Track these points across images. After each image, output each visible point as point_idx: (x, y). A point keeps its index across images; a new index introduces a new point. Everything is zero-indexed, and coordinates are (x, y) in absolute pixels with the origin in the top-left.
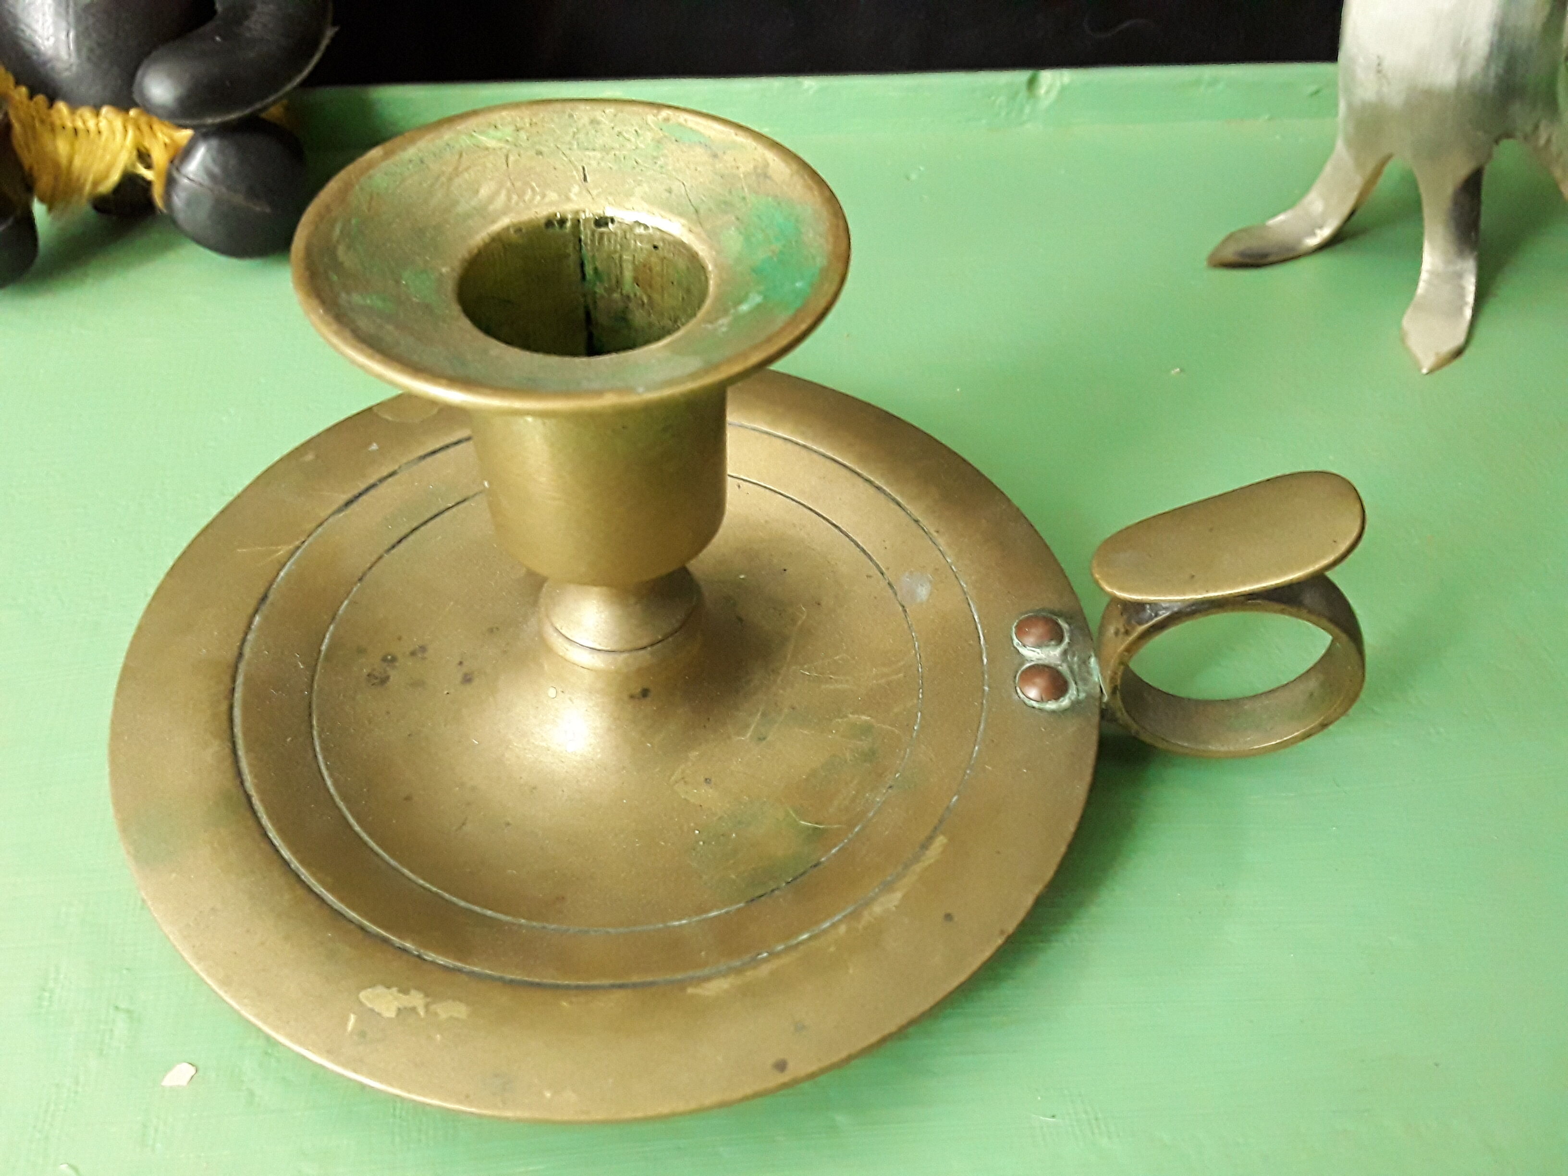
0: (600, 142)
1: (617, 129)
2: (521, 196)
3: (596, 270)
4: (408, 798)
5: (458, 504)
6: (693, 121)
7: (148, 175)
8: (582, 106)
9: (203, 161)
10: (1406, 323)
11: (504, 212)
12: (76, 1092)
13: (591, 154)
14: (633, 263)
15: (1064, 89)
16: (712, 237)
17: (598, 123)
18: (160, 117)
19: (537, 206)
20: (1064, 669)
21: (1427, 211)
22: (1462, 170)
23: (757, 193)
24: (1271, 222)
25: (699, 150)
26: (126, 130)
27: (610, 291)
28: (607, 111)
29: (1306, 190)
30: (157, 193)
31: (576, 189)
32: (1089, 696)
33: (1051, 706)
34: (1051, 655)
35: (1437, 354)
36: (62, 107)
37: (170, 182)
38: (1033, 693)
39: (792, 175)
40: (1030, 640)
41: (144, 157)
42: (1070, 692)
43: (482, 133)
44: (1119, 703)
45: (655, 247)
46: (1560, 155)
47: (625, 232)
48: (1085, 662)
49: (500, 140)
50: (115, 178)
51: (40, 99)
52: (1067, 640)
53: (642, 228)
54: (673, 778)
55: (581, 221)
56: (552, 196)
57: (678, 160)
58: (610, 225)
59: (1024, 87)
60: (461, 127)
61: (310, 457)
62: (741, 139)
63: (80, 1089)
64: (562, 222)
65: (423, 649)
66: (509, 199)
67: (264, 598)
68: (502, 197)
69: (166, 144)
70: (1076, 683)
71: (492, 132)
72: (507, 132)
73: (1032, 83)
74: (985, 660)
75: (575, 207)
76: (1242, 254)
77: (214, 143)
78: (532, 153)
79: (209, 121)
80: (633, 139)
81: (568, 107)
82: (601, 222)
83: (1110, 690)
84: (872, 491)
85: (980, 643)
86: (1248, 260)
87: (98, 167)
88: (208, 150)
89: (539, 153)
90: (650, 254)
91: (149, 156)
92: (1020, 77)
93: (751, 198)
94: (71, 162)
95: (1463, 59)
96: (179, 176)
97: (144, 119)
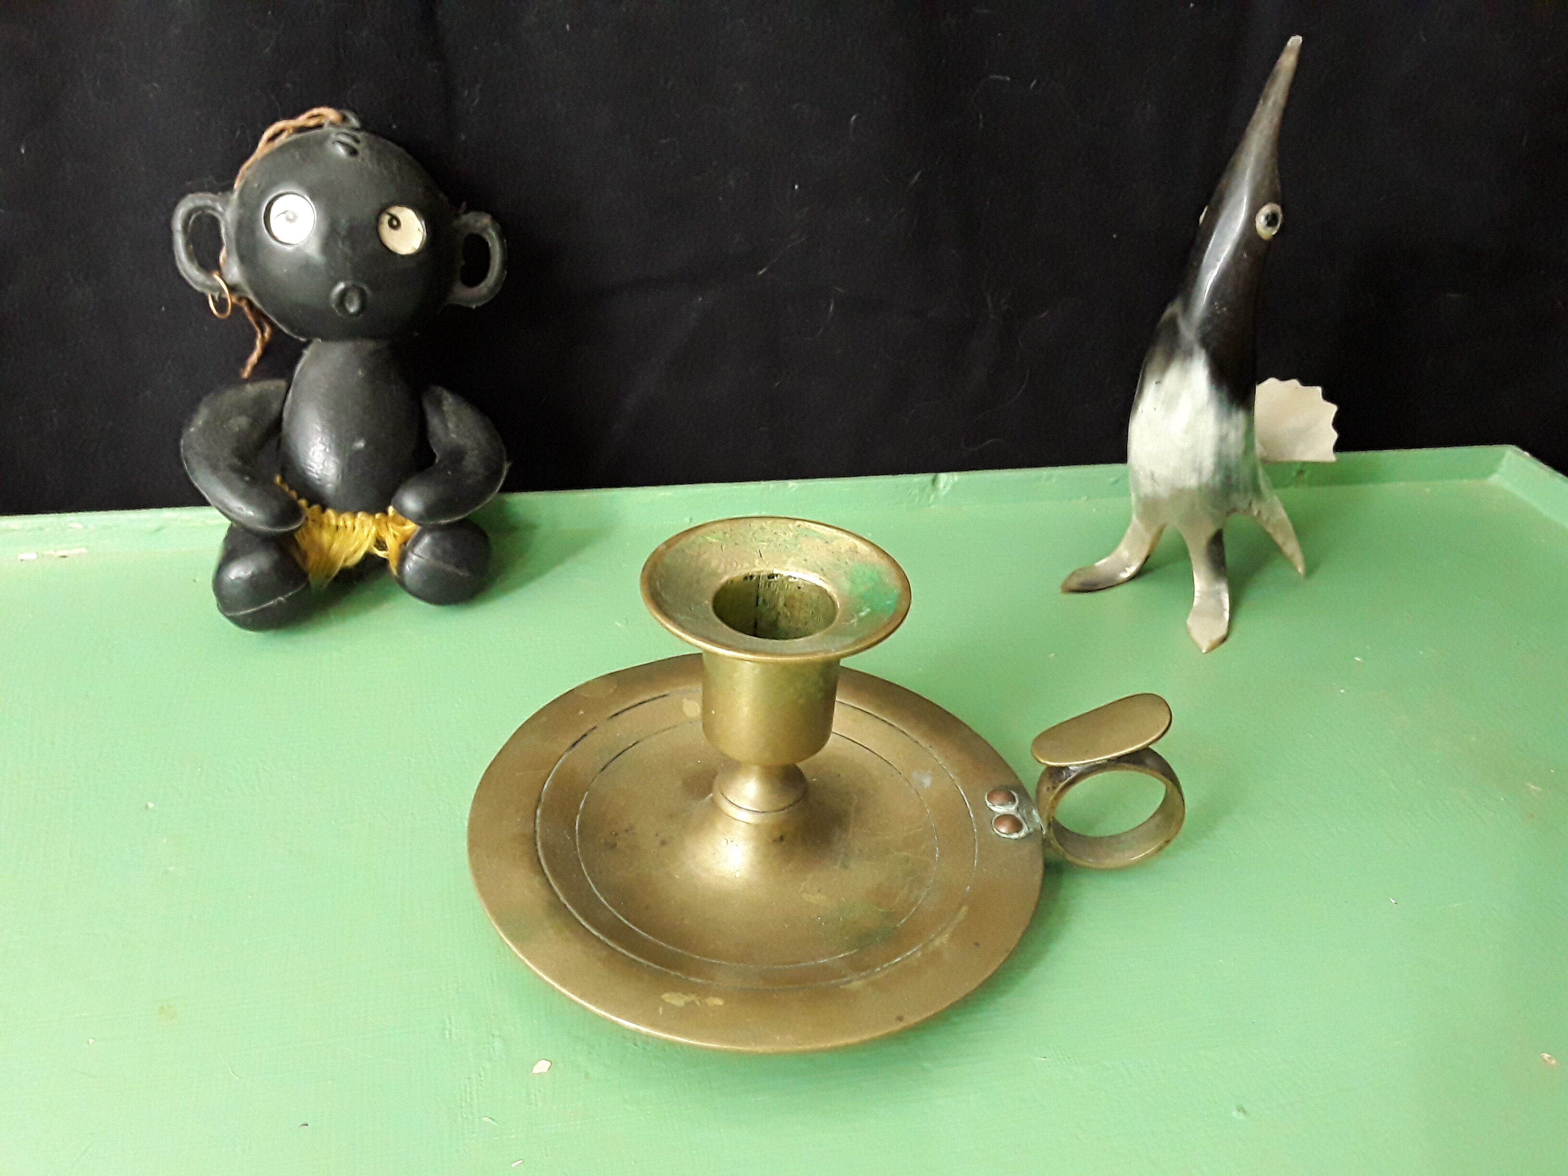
0: (766, 537)
1: (774, 531)
2: (731, 565)
3: (764, 600)
4: (647, 907)
5: (634, 745)
6: (813, 526)
7: (381, 554)
8: (755, 521)
9: (426, 546)
10: (1189, 622)
11: (725, 573)
12: (481, 1081)
13: (763, 543)
14: (785, 596)
15: (954, 485)
16: (833, 581)
17: (765, 528)
18: (411, 519)
19: (739, 570)
20: (1018, 816)
21: (1192, 556)
22: (1210, 531)
23: (853, 560)
24: (1097, 564)
25: (818, 540)
26: (371, 527)
27: (770, 610)
28: (768, 522)
29: (1117, 544)
31: (757, 561)
32: (1035, 830)
33: (1015, 836)
34: (1010, 809)
35: (1210, 641)
36: (330, 513)
37: (403, 558)
38: (1003, 830)
39: (871, 552)
40: (995, 802)
41: (380, 544)
42: (1024, 829)
43: (708, 535)
44: (1052, 835)
45: (799, 588)
46: (1268, 520)
47: (783, 581)
48: (1029, 813)
49: (717, 539)
50: (360, 554)
51: (316, 508)
52: (1017, 801)
53: (793, 579)
54: (800, 891)
55: (761, 577)
56: (746, 565)
57: (808, 545)
58: (775, 577)
59: (930, 484)
60: (699, 532)
61: (544, 719)
62: (840, 534)
63: (483, 1079)
64: (751, 577)
65: (632, 828)
66: (726, 567)
67: (539, 800)
68: (723, 566)
69: (398, 535)
70: (1026, 823)
71: (713, 534)
72: (720, 534)
73: (934, 481)
74: (972, 816)
75: (758, 570)
76: (1083, 584)
77: (437, 534)
78: (733, 543)
79: (442, 522)
80: (783, 535)
81: (748, 520)
82: (771, 576)
83: (1046, 826)
84: (886, 726)
85: (967, 807)
86: (1086, 588)
87: (349, 549)
88: (434, 539)
89: (736, 544)
90: (795, 590)
91: (384, 542)
92: (927, 478)
93: (850, 563)
94: (330, 546)
95: (1200, 472)
96: (410, 554)
97: (383, 520)
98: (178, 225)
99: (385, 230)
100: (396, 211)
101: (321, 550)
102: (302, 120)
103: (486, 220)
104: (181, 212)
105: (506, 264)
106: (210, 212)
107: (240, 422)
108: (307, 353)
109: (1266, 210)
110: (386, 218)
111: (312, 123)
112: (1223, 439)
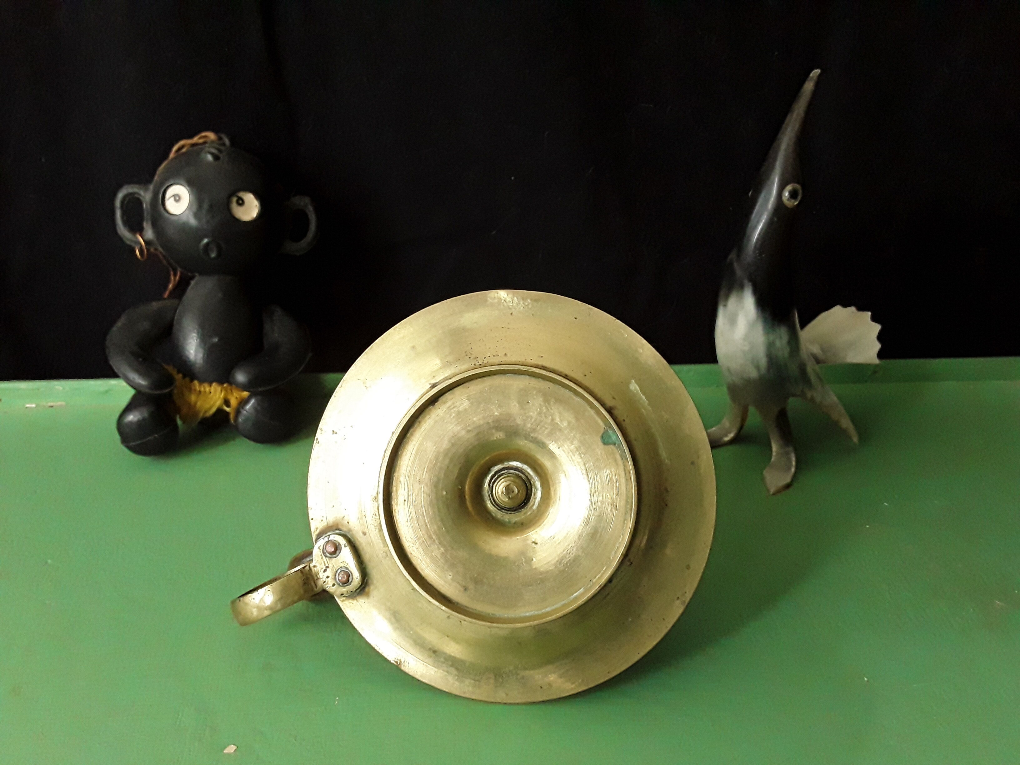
7: (228, 409)
9: (254, 403)
10: (765, 473)
12: (190, 754)
18: (240, 387)
21: (767, 426)
22: (775, 409)
26: (221, 392)
30: (232, 416)
35: (778, 487)
36: (196, 382)
37: (238, 412)
41: (227, 402)
46: (821, 403)
50: (214, 410)
51: (187, 379)
69: (237, 398)
77: (259, 398)
79: (260, 389)
87: (207, 406)
88: (256, 400)
91: (229, 402)
94: (196, 403)
95: (758, 368)
96: (242, 410)
97: (229, 387)
98: (118, 203)
99: (234, 206)
100: (242, 194)
101: (189, 405)
102: (196, 140)
103: (307, 200)
104: (120, 195)
105: (318, 227)
106: (136, 196)
107: (145, 325)
108: (193, 283)
109: (789, 188)
110: (234, 199)
111: (201, 141)
112: (770, 346)
